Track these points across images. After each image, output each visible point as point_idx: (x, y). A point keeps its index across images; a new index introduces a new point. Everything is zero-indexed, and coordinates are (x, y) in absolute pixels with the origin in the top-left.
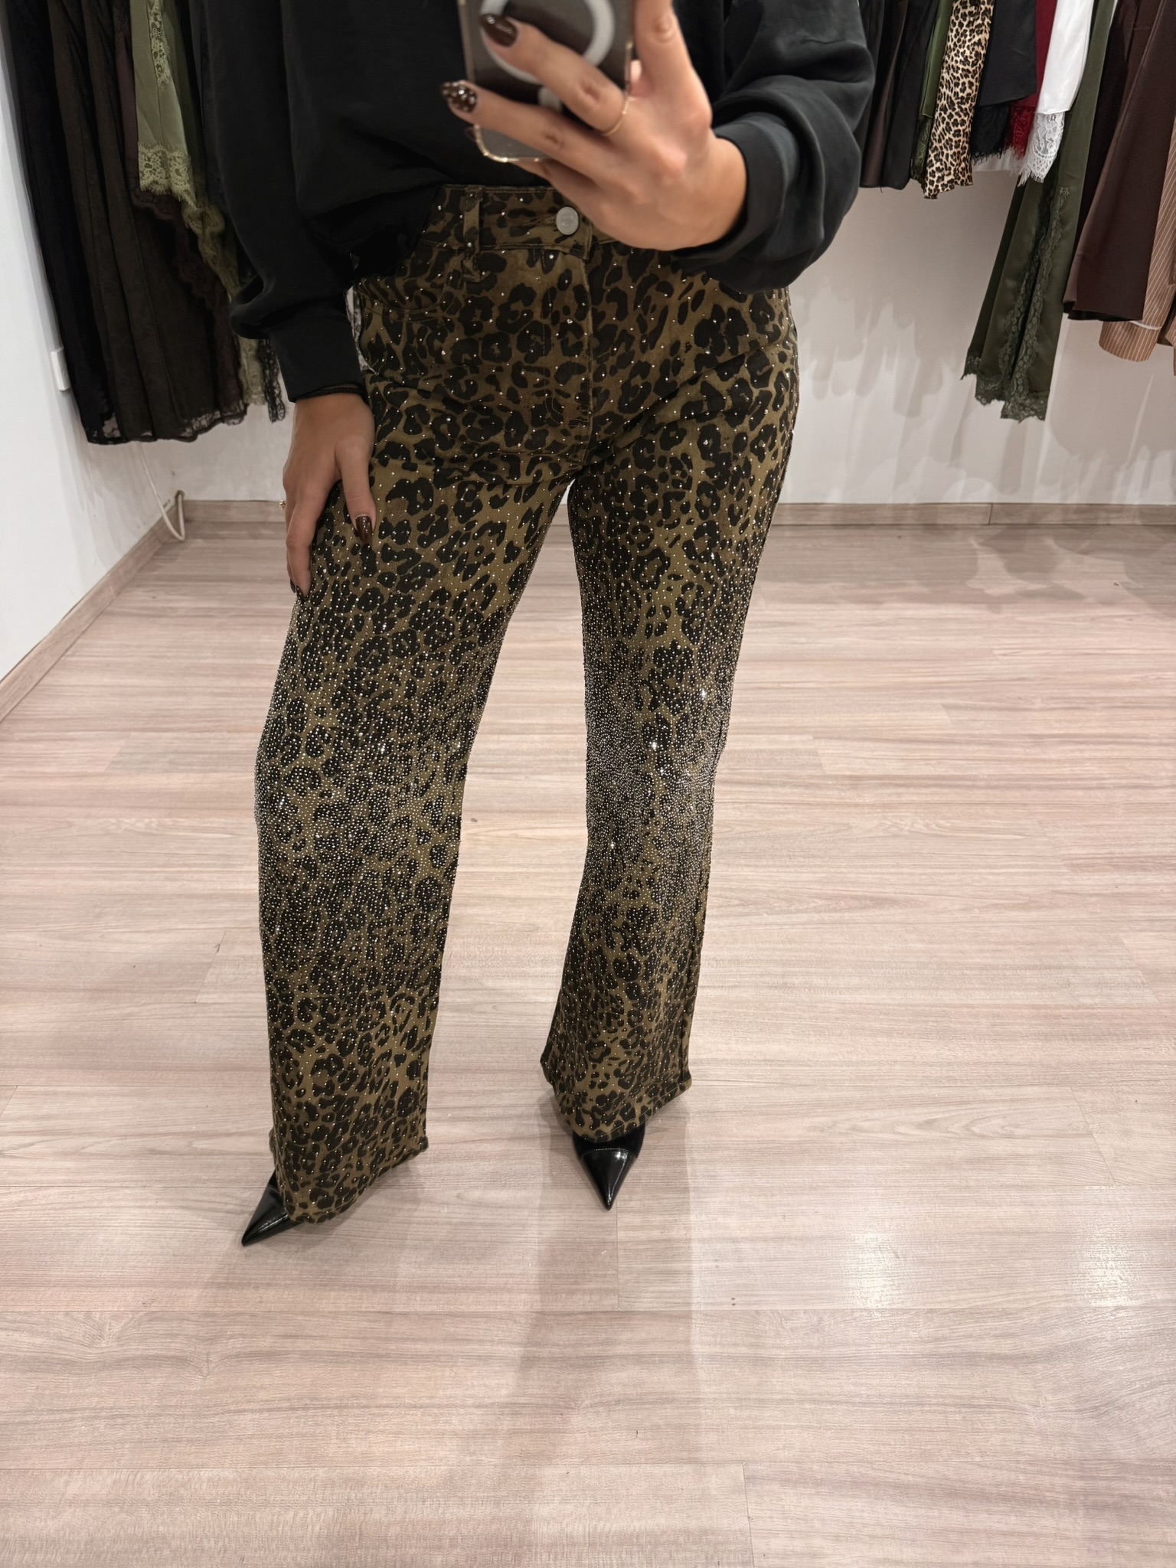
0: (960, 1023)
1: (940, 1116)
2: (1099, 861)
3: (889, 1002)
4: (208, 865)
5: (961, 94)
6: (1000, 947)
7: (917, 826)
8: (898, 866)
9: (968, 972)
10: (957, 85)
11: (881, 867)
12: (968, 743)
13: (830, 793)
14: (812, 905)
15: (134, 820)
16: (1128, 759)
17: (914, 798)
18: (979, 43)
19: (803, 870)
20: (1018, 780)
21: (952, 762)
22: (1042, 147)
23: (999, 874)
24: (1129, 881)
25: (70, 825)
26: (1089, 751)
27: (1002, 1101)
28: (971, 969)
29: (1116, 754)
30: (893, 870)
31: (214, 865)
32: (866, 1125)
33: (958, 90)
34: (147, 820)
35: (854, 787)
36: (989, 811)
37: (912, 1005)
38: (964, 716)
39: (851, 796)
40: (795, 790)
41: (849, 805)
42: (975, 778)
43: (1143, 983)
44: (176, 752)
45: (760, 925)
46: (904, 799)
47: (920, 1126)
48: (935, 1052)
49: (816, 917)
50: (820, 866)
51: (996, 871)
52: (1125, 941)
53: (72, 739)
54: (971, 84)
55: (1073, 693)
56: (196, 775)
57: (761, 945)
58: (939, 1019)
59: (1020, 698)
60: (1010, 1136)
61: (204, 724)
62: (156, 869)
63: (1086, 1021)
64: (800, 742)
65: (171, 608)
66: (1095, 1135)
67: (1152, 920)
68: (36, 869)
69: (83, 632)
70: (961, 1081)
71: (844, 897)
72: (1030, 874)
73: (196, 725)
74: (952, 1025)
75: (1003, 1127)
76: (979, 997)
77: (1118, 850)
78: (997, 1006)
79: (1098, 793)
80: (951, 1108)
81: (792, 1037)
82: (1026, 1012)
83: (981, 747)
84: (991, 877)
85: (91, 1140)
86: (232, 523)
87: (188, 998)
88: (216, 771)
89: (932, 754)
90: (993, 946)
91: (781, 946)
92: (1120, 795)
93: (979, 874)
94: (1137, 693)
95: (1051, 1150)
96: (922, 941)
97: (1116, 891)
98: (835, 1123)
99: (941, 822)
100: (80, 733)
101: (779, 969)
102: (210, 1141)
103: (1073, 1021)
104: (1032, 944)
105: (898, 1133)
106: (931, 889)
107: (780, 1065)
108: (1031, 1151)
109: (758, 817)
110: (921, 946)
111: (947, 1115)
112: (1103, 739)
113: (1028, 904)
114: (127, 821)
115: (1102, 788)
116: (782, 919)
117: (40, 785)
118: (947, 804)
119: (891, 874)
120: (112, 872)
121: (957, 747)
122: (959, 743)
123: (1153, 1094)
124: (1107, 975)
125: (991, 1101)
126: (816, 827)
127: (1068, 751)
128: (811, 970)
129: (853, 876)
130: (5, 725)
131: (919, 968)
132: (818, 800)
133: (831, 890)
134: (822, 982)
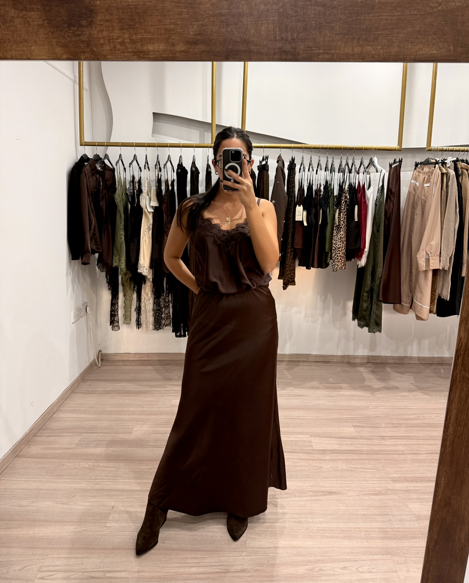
0: (355, 534)
1: (348, 565)
3: (333, 527)
4: (109, 479)
6: (369, 508)
7: (343, 467)
8: (337, 481)
9: (359, 517)
11: (331, 481)
12: (360, 439)
13: (315, 455)
14: (309, 494)
15: (85, 464)
16: (412, 444)
17: (343, 458)
19: (306, 482)
20: (376, 451)
21: (355, 445)
23: (369, 483)
24: (411, 486)
25: (64, 465)
26: (400, 442)
27: (369, 560)
28: (359, 515)
29: (408, 443)
30: (335, 482)
31: (111, 479)
32: (324, 568)
34: (89, 464)
35: (323, 454)
36: (367, 462)
37: (340, 528)
38: (359, 429)
39: (322, 457)
40: (304, 455)
41: (321, 460)
42: (362, 451)
43: (415, 520)
44: (98, 441)
45: (291, 501)
46: (339, 458)
47: (342, 569)
48: (347, 543)
49: (310, 498)
50: (311, 481)
51: (368, 482)
52: (409, 506)
53: (63, 436)
55: (395, 422)
56: (105, 448)
57: (291, 508)
58: (349, 532)
59: (377, 423)
60: (371, 572)
61: (107, 431)
62: (92, 481)
63: (396, 533)
64: (305, 438)
65: (96, 390)
66: (398, 572)
67: (418, 499)
69: (66, 399)
70: (355, 553)
71: (319, 491)
72: (379, 483)
73: (104, 431)
74: (352, 534)
75: (368, 569)
76: (362, 525)
77: (408, 475)
78: (367, 528)
79: (402, 456)
80: (352, 562)
81: (301, 539)
82: (376, 530)
83: (365, 440)
84: (366, 484)
85: (72, 574)
86: (117, 361)
87: (103, 525)
88: (112, 447)
89: (349, 442)
90: (367, 508)
91: (298, 508)
92: (409, 457)
93: (363, 483)
94: (416, 422)
95: (384, 577)
96: (344, 506)
97: (407, 489)
98: (314, 568)
99: (351, 466)
100: (65, 434)
101: (297, 516)
102: (111, 574)
103: (392, 533)
104: (379, 507)
105: (334, 571)
106: (347, 488)
107: (297, 549)
108: (377, 577)
109: (291, 464)
110: (343, 508)
111: (350, 565)
112: (404, 438)
113: (379, 494)
114: (82, 464)
115: (404, 454)
116: (299, 498)
117: (53, 451)
118: (353, 459)
119: (335, 483)
120: (77, 481)
121: (357, 440)
122: (358, 439)
123: (417, 557)
124: (403, 517)
125: (365, 560)
126: (310, 467)
127: (393, 442)
128: (308, 516)
129: (322, 484)
130: (41, 431)
131: (342, 515)
132: (311, 458)
133: (314, 489)
134: (311, 520)
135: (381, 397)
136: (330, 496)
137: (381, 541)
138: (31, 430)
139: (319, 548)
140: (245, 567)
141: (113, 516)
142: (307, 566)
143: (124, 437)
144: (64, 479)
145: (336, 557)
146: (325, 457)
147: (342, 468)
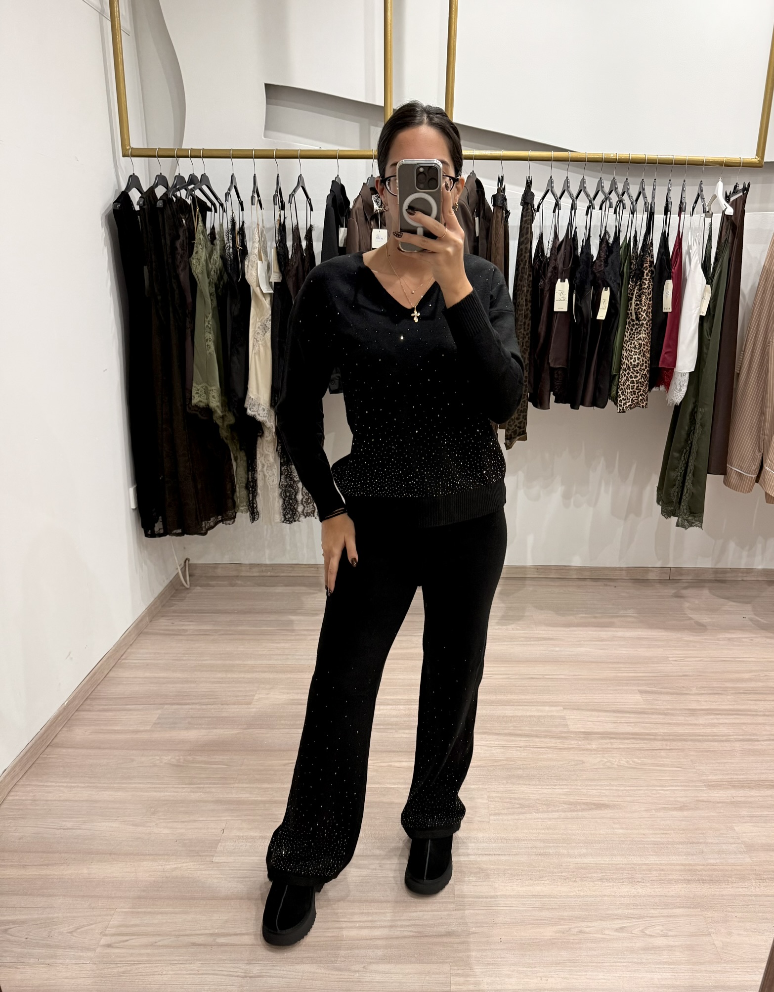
0: (641, 874)
1: (627, 925)
2: (724, 783)
3: (602, 862)
4: (214, 784)
6: (665, 832)
7: (622, 762)
8: (610, 785)
11: (601, 786)
12: (653, 713)
13: (572, 742)
14: (561, 808)
15: (170, 757)
17: (621, 746)
19: (556, 787)
20: (680, 736)
21: (643, 725)
22: (677, 387)
23: (667, 790)
24: (740, 795)
25: (133, 760)
27: (663, 916)
28: (649, 844)
30: (607, 788)
31: (218, 784)
34: (177, 758)
35: (586, 738)
36: (662, 754)
37: (615, 864)
39: (584, 744)
40: (552, 740)
41: (583, 749)
42: (655, 734)
43: (744, 851)
45: (531, 819)
46: (615, 746)
48: (627, 890)
49: (563, 815)
50: (566, 785)
51: (665, 788)
52: (735, 828)
53: (130, 710)
56: (204, 731)
57: (531, 831)
58: (629, 872)
60: (666, 936)
61: (207, 700)
62: (185, 786)
63: (711, 873)
64: (556, 711)
65: (183, 630)
66: (712, 935)
67: (751, 816)
68: (115, 785)
70: (640, 905)
71: (578, 803)
72: (684, 790)
73: (202, 701)
74: (637, 875)
75: (662, 931)
76: (653, 859)
77: (735, 777)
78: (661, 864)
80: (634, 920)
81: (548, 882)
82: (677, 867)
83: (659, 716)
84: (662, 792)
85: (160, 938)
86: (219, 576)
87: (208, 859)
88: (216, 728)
89: (631, 720)
90: (661, 831)
91: (543, 831)
93: (656, 790)
95: (688, 943)
96: (622, 828)
97: (732, 800)
98: (570, 929)
99: (636, 760)
100: (133, 706)
101: (542, 844)
103: (704, 873)
104: (683, 830)
106: (628, 799)
107: (541, 898)
108: (677, 944)
109: (531, 756)
110: (621, 831)
111: (632, 924)
113: (683, 808)
114: (164, 757)
115: (728, 741)
116: (545, 815)
117: (112, 737)
118: (639, 749)
119: (606, 790)
120: (159, 788)
121: (646, 716)
122: (648, 713)
123: (745, 912)
124: (724, 847)
125: (656, 917)
126: (564, 762)
127: (710, 719)
128: (559, 845)
129: (585, 791)
130: (88, 702)
131: (619, 843)
132: (566, 746)
133: (572, 799)
134: (565, 852)
135: (691, 641)
136: (598, 812)
137: (685, 885)
138: (72, 701)
139: (579, 897)
140: (453, 928)
141: (223, 844)
142: (558, 925)
143: (238, 710)
144: (135, 783)
145: (608, 912)
146: (589, 744)
147: (619, 764)
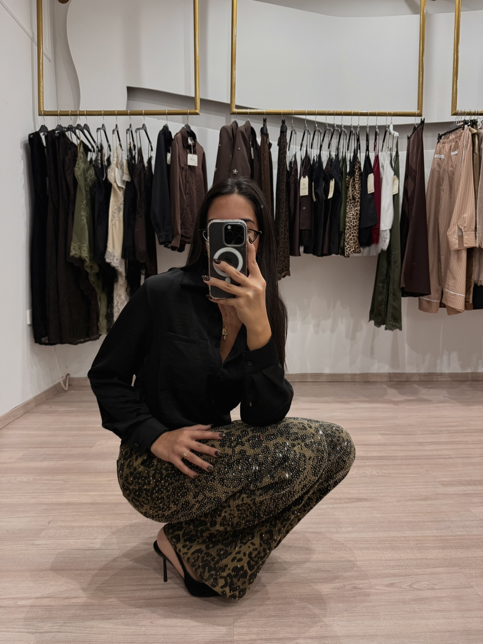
0: (401, 543)
1: (396, 581)
2: (455, 482)
3: (367, 536)
4: (52, 493)
5: (353, 225)
6: (415, 514)
8: (366, 487)
9: (403, 524)
10: (351, 222)
11: (359, 487)
15: (23, 477)
16: (460, 449)
17: (371, 464)
18: (357, 210)
20: (415, 456)
21: (385, 452)
22: (384, 240)
23: (412, 488)
26: (443, 447)
27: (426, 574)
29: (455, 447)
32: (361, 586)
33: (352, 223)
34: (29, 477)
37: (378, 538)
38: (389, 437)
42: (396, 457)
47: (387, 586)
51: (410, 487)
53: (3, 451)
54: (356, 222)
55: (433, 429)
56: (54, 462)
59: (411, 431)
61: (61, 445)
62: (28, 494)
63: (460, 541)
65: (57, 410)
66: (475, 587)
70: (405, 566)
72: (425, 488)
73: (58, 446)
74: (398, 545)
75: (428, 585)
76: (409, 533)
79: (450, 460)
82: (431, 538)
83: (397, 447)
84: (408, 490)
87: (30, 542)
88: (63, 461)
89: (377, 449)
90: (412, 514)
92: (459, 460)
93: (403, 488)
95: (454, 594)
96: (380, 513)
98: (344, 586)
105: (376, 589)
106: (382, 494)
108: (444, 595)
110: (380, 515)
113: (426, 499)
115: (451, 458)
119: (364, 490)
124: (467, 523)
131: (379, 523)
134: (335, 530)
136: (359, 503)
137: (440, 550)
143: (82, 450)
